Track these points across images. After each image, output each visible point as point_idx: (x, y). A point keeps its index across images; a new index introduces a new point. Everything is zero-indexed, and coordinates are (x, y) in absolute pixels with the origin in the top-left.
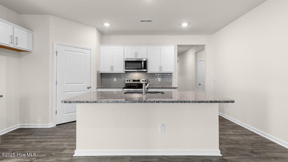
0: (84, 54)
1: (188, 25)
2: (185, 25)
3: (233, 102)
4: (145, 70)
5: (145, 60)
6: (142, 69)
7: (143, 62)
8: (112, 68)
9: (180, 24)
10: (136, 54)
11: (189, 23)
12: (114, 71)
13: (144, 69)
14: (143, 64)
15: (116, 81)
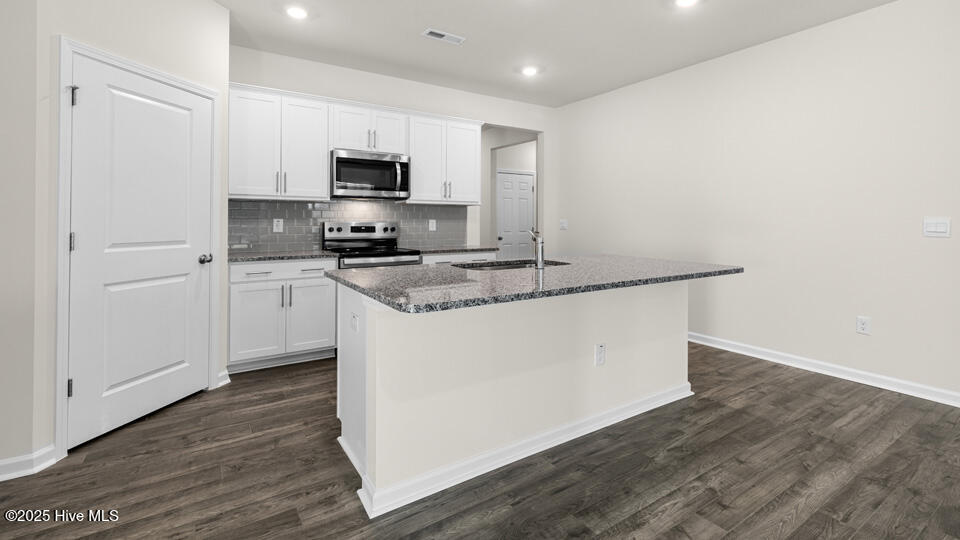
0: (186, 112)
1: (540, 72)
2: (530, 72)
3: (739, 271)
4: (403, 194)
5: (404, 160)
6: (394, 190)
7: (398, 167)
8: (281, 179)
9: (518, 70)
10: (372, 135)
11: (542, 70)
12: (287, 194)
13: (401, 190)
14: (399, 172)
15: (281, 230)
